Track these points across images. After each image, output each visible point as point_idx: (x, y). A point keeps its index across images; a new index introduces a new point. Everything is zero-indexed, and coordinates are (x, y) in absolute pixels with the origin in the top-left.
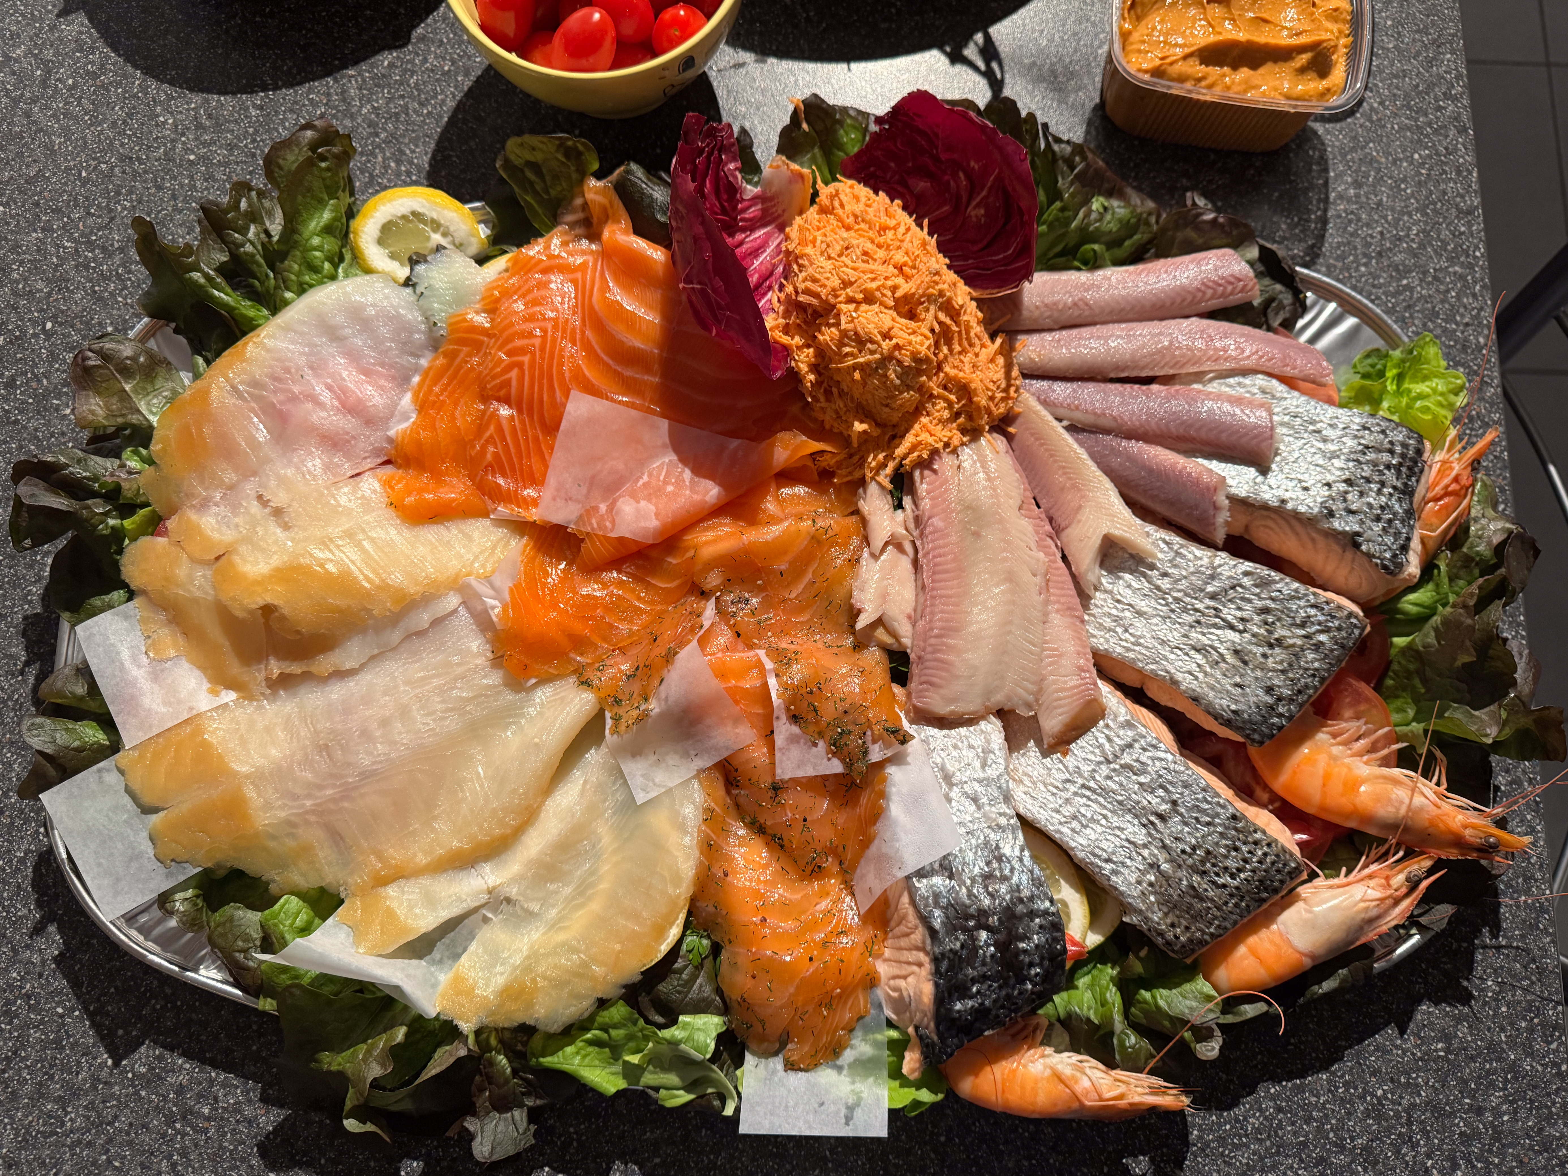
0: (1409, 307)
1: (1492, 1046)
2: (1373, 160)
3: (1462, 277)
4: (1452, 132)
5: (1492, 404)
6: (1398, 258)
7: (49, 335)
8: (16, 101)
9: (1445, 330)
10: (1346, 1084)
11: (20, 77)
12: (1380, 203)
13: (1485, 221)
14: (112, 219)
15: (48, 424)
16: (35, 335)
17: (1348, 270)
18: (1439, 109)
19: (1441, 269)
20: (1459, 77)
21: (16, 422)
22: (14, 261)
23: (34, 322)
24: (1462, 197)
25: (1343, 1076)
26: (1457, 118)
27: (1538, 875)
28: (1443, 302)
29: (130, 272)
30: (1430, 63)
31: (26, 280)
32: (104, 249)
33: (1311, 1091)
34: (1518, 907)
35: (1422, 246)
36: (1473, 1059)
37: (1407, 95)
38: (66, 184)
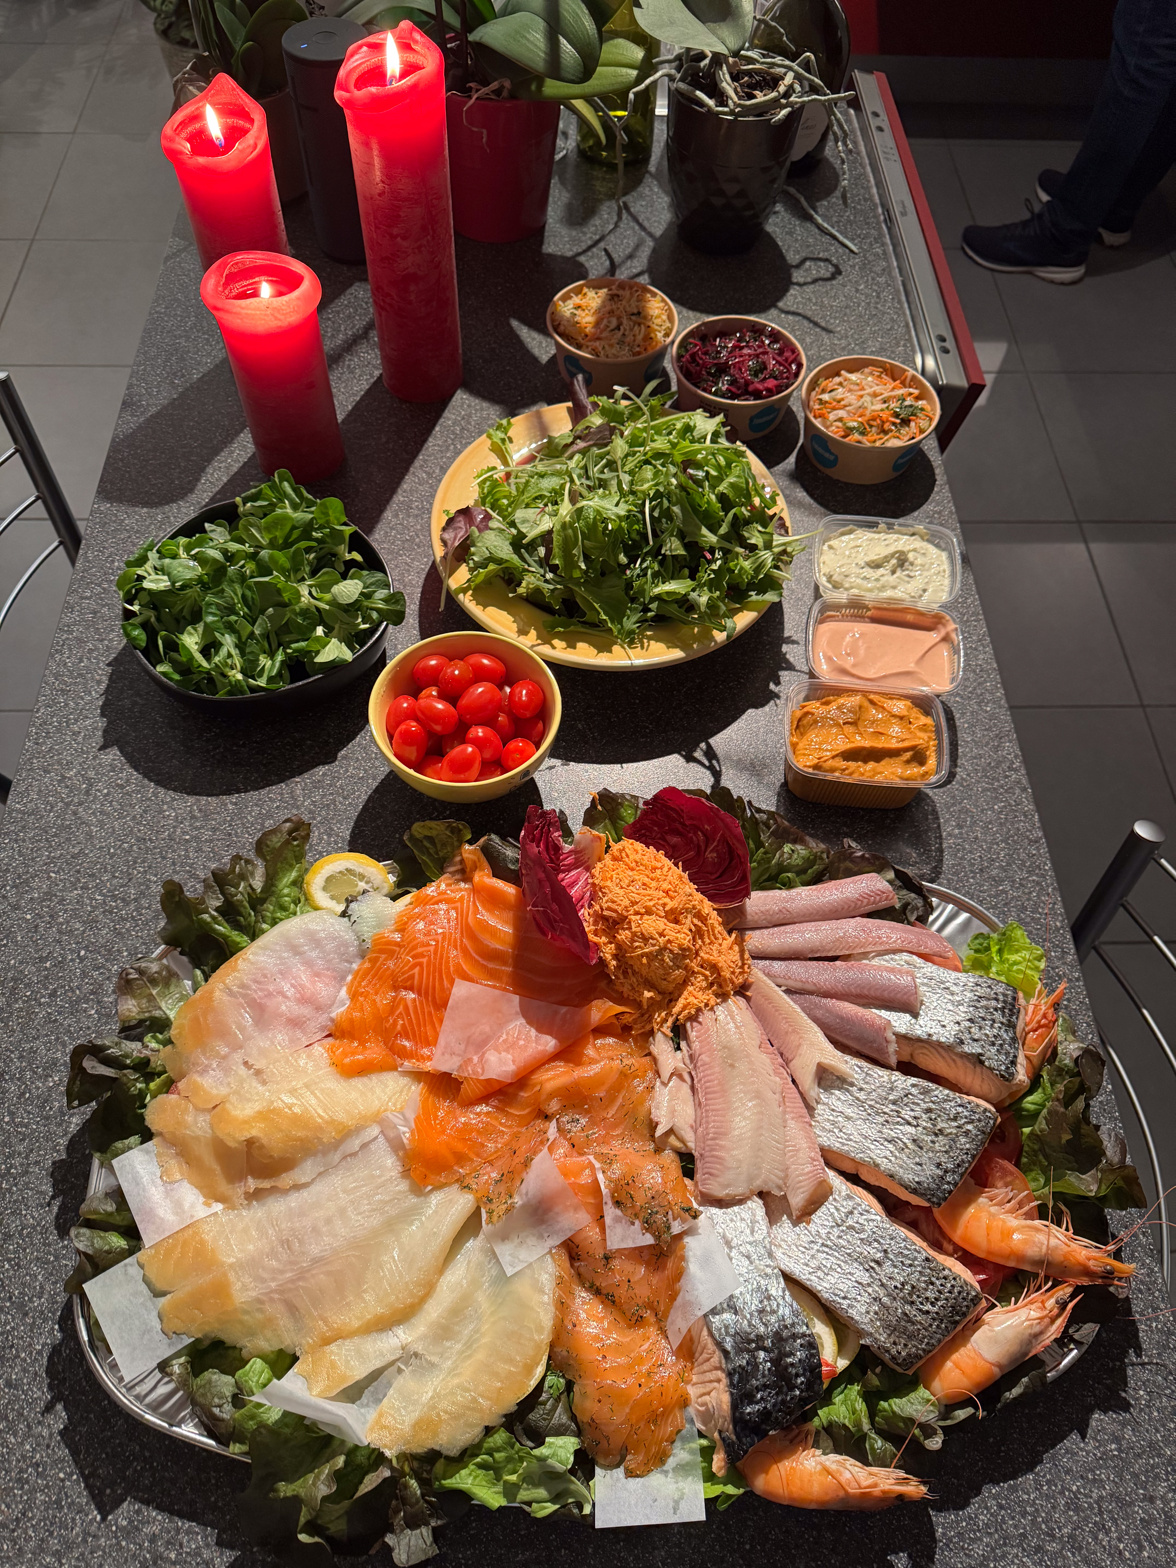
0: (1006, 904)
1: (1152, 1445)
2: (968, 811)
3: (1038, 883)
4: (1017, 791)
5: (1072, 967)
6: (994, 872)
7: (82, 959)
8: (68, 805)
9: (1033, 919)
10: (1048, 1482)
11: (71, 789)
12: (976, 838)
13: (1048, 846)
14: (130, 880)
15: (78, 1021)
16: (72, 960)
17: (962, 881)
18: (1007, 777)
19: (1023, 879)
20: (1016, 757)
21: (56, 1021)
22: (60, 910)
23: (72, 951)
24: (1030, 831)
25: (1044, 1476)
26: (1019, 782)
27: (1162, 1306)
28: (1028, 900)
29: (141, 915)
30: (996, 749)
31: (68, 922)
32: (123, 900)
33: (1022, 1490)
34: (1152, 1331)
35: (1009, 864)
36: (1139, 1456)
37: (984, 770)
38: (99, 858)
